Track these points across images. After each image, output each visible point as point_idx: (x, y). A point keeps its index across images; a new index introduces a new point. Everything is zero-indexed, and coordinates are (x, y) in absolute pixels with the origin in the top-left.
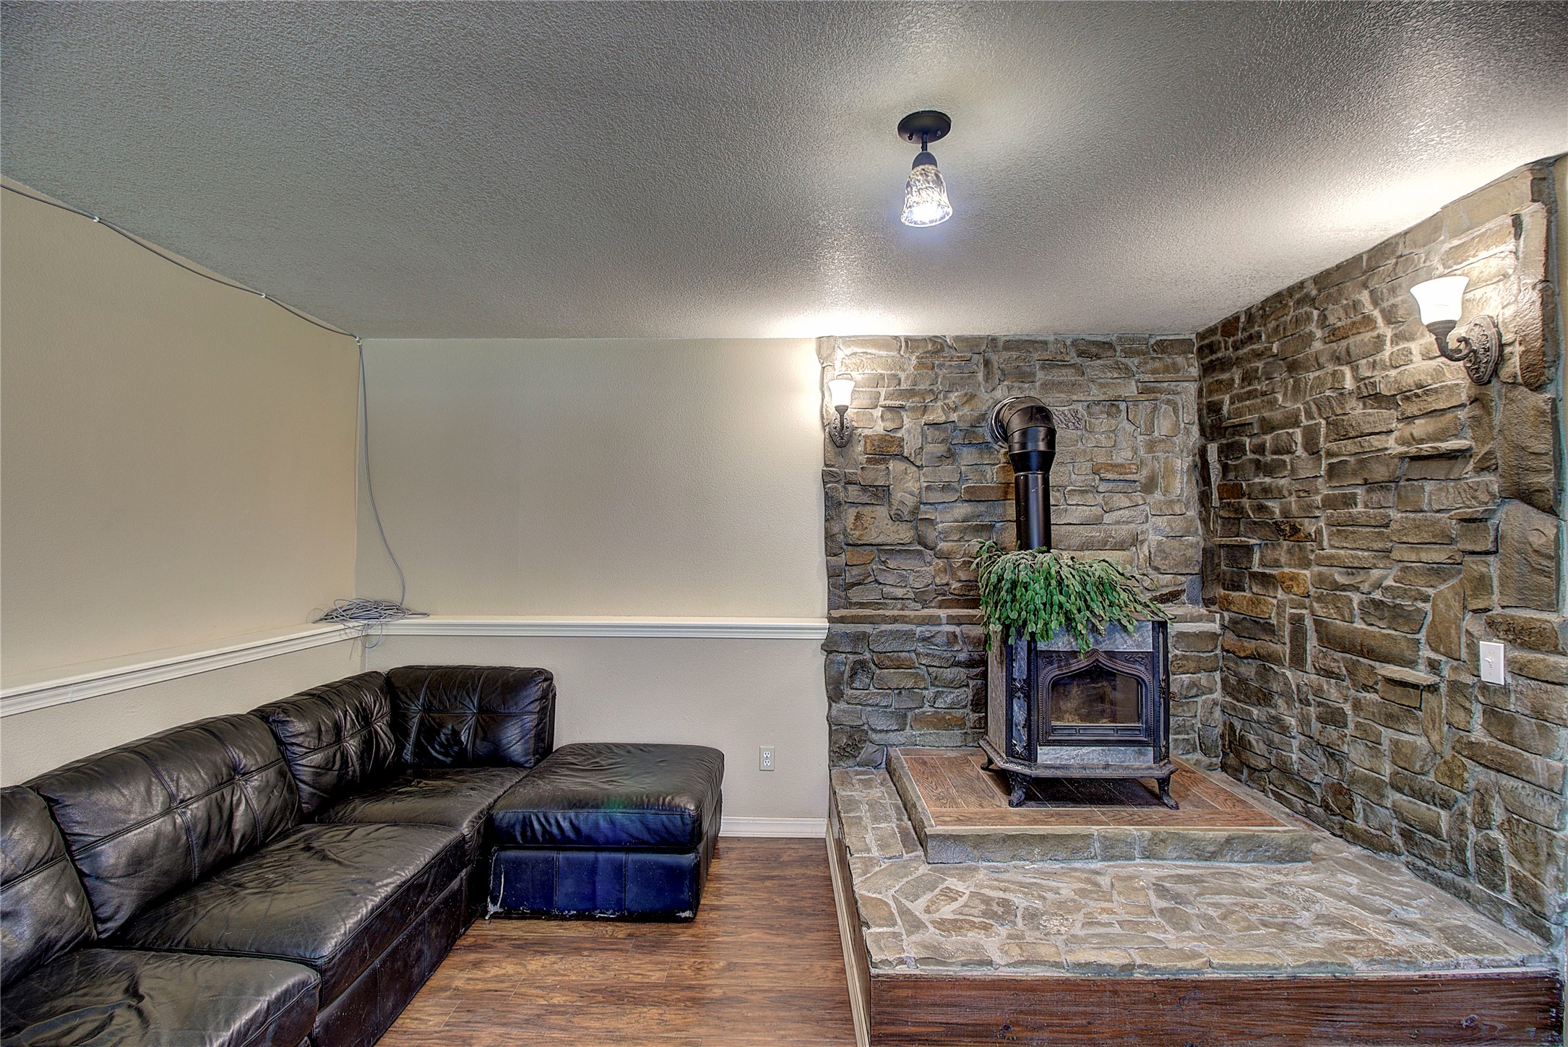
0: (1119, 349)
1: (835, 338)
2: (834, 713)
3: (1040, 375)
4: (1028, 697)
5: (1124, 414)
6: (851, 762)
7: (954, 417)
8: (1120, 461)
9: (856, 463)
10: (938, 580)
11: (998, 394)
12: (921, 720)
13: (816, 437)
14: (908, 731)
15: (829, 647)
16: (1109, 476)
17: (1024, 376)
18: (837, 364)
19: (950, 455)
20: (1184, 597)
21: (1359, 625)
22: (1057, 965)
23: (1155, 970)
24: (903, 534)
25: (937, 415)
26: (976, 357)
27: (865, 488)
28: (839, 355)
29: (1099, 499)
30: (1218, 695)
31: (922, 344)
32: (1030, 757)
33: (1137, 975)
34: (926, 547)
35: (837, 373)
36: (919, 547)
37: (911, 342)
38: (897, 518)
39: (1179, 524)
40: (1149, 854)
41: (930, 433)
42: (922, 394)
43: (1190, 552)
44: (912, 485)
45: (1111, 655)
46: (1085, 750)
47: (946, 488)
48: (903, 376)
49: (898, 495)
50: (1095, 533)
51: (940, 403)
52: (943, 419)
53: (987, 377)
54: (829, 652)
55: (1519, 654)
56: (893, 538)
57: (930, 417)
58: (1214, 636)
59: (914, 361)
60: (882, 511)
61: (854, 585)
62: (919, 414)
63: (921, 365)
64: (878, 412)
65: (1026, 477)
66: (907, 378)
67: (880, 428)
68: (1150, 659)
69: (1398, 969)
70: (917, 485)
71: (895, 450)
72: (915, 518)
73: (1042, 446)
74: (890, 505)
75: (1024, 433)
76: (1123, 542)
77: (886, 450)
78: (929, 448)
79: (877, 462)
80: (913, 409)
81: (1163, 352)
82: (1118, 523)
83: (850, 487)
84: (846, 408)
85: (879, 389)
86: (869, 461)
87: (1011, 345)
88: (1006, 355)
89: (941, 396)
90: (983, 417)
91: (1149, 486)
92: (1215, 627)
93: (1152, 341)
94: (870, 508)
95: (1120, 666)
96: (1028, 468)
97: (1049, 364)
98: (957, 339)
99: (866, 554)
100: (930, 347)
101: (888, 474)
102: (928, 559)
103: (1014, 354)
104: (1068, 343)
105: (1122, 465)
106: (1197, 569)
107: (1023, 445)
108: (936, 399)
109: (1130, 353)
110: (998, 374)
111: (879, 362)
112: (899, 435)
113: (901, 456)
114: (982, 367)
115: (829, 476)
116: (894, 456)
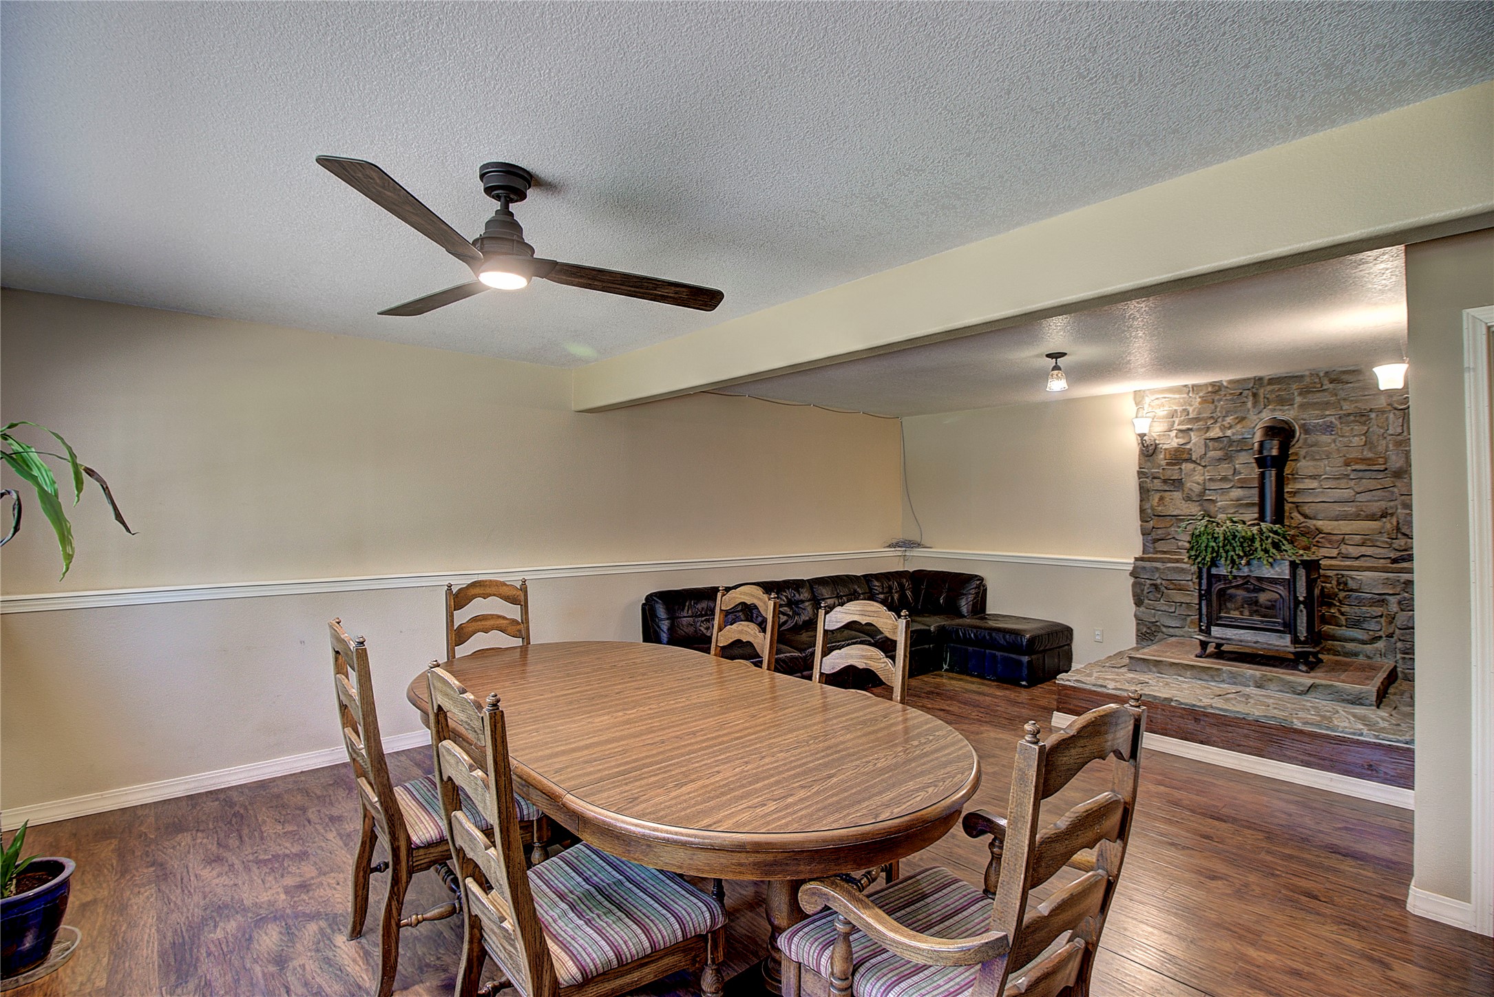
1: (1144, 391)
2: (1139, 613)
3: (1298, 400)
4: (1208, 600)
5: (1374, 421)
6: (1149, 642)
7: (1229, 433)
8: (1370, 456)
9: (1159, 466)
11: (1260, 416)
13: (1133, 451)
14: (1186, 629)
15: (1135, 575)
16: (1358, 467)
17: (1283, 402)
18: (1146, 406)
19: (1228, 458)
24: (1194, 508)
25: (1215, 432)
26: (1246, 392)
27: (1165, 481)
28: (1147, 400)
29: (1352, 483)
31: (1204, 388)
32: (1208, 631)
35: (1145, 412)
37: (1195, 388)
38: (1188, 499)
41: (1210, 444)
42: (1206, 419)
44: (1198, 478)
45: (1260, 579)
46: (1242, 631)
47: (1224, 479)
48: (1191, 409)
49: (1188, 485)
51: (1218, 425)
52: (1221, 435)
53: (1255, 404)
54: (1136, 578)
56: (1185, 511)
57: (1212, 434)
59: (1199, 399)
60: (1178, 495)
61: (1158, 540)
62: (1202, 433)
63: (1204, 401)
64: (1173, 434)
66: (1193, 411)
67: (1175, 443)
68: (1287, 583)
70: (1202, 478)
71: (1185, 456)
72: (1201, 499)
74: (1183, 491)
76: (1374, 515)
77: (1180, 457)
79: (1173, 464)
80: (1199, 430)
82: (1369, 501)
83: (1155, 481)
84: (1145, 435)
85: (1174, 419)
86: (1168, 464)
87: (1272, 381)
88: (1270, 388)
89: (1220, 420)
90: (1251, 431)
91: (1399, 473)
94: (1169, 493)
95: (1266, 585)
96: (1265, 467)
97: (1304, 392)
98: (1230, 382)
99: (1168, 521)
100: (1210, 389)
101: (1181, 472)
103: (1276, 387)
104: (1322, 374)
105: (1372, 459)
108: (1216, 422)
110: (1263, 402)
111: (1173, 403)
112: (1188, 447)
113: (1189, 460)
114: (1251, 398)
115: (1141, 474)
116: (1186, 460)
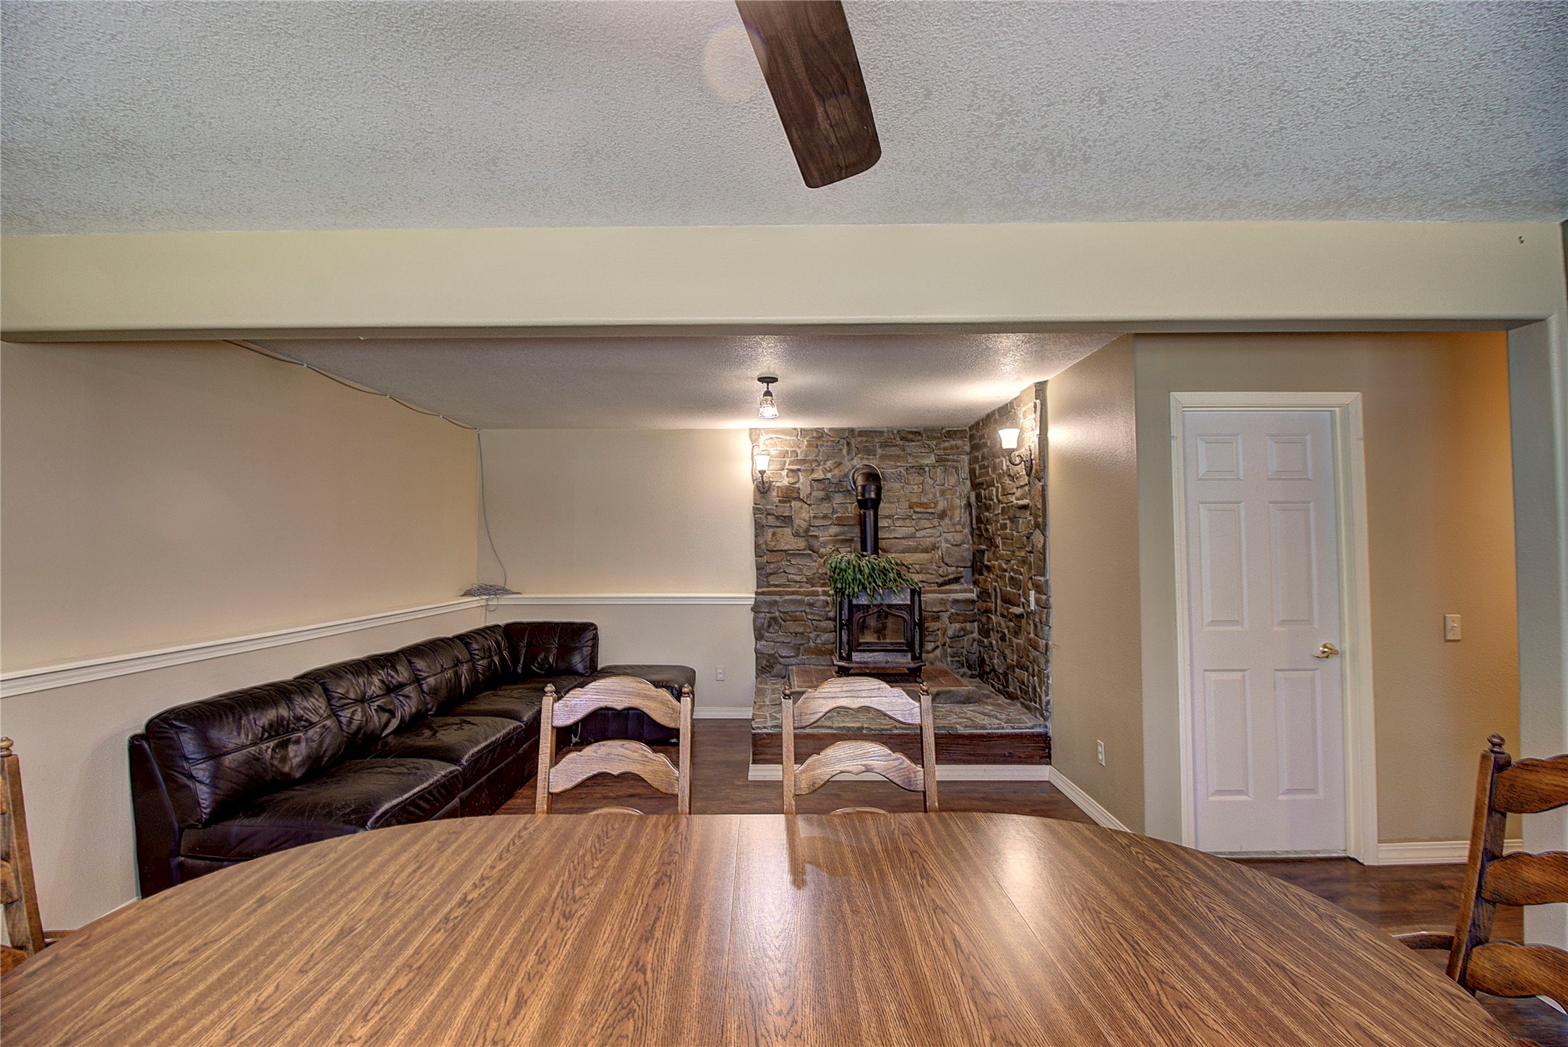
0: (924, 435)
1: (760, 429)
2: (758, 646)
3: (879, 451)
4: (848, 629)
5: (928, 474)
6: (768, 675)
7: (829, 475)
8: (925, 501)
9: (773, 503)
10: (820, 571)
11: (855, 462)
12: (808, 651)
13: (749, 488)
14: (801, 657)
15: (756, 609)
16: (918, 510)
17: (869, 452)
18: (761, 444)
19: (827, 498)
20: (962, 580)
21: (1008, 589)
22: (830, 728)
23: (872, 730)
24: (801, 544)
25: (819, 475)
26: (842, 440)
27: (777, 518)
28: (762, 438)
29: (914, 522)
30: (975, 635)
31: (810, 432)
32: (849, 658)
33: (864, 732)
34: (814, 552)
35: (761, 449)
36: (810, 552)
37: (804, 432)
38: (796, 535)
39: (959, 537)
41: (815, 484)
42: (811, 462)
43: (965, 554)
44: (805, 515)
45: (890, 606)
46: (877, 654)
47: (825, 517)
48: (799, 451)
49: (797, 522)
50: (912, 543)
51: (821, 467)
52: (822, 476)
53: (849, 452)
54: (755, 613)
55: (1037, 595)
56: (794, 546)
57: (815, 476)
58: (973, 602)
59: (806, 443)
60: (788, 531)
61: (772, 574)
62: (809, 474)
63: (810, 445)
64: (785, 473)
65: (865, 513)
66: (801, 452)
67: (786, 482)
68: (910, 608)
69: (977, 729)
70: (808, 515)
71: (795, 495)
72: (806, 534)
73: (873, 495)
74: (793, 527)
75: (864, 487)
76: (927, 548)
77: (790, 495)
78: (815, 494)
79: (784, 502)
80: (806, 471)
81: (950, 437)
82: (924, 537)
83: (769, 517)
84: (765, 472)
85: (785, 459)
86: (780, 501)
87: (862, 433)
88: (860, 439)
89: (822, 463)
90: (846, 475)
91: (942, 515)
92: (973, 596)
93: (944, 431)
94: (781, 529)
95: (894, 612)
96: (866, 508)
97: (884, 445)
98: (831, 430)
99: (779, 556)
100: (815, 434)
101: (791, 509)
102: (815, 558)
103: (864, 439)
104: (895, 432)
105: (926, 504)
106: (969, 564)
107: (863, 495)
108: (819, 465)
109: (929, 438)
110: (854, 450)
111: (785, 443)
112: (797, 486)
113: (798, 499)
114: (845, 446)
115: (756, 510)
116: (795, 499)
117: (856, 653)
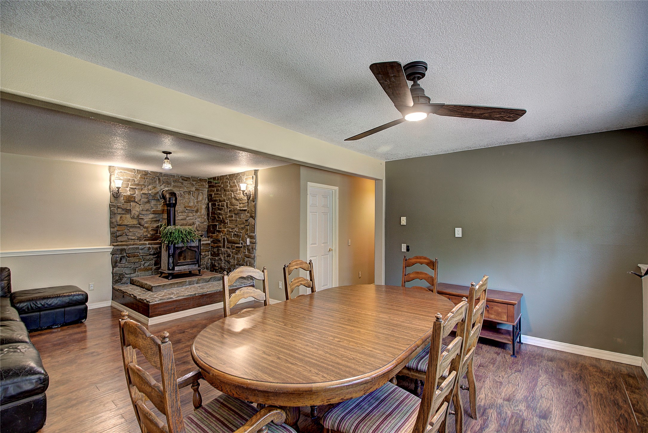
0: (191, 179)
1: (115, 167)
2: (114, 271)
3: (173, 183)
4: (173, 257)
5: (192, 195)
6: (119, 284)
7: (150, 192)
8: (191, 205)
9: (121, 203)
10: (144, 234)
11: (162, 187)
12: (141, 270)
13: (107, 194)
14: (137, 273)
15: (113, 254)
16: (188, 209)
17: (168, 184)
18: (116, 174)
19: (148, 202)
20: (203, 236)
21: (233, 238)
22: (184, 296)
23: (200, 294)
24: (135, 222)
25: (145, 191)
26: (156, 177)
27: (123, 209)
28: (116, 172)
29: (186, 214)
30: (210, 256)
31: (142, 172)
32: (173, 269)
34: (141, 225)
35: (115, 177)
36: (139, 226)
37: (139, 171)
38: (133, 218)
39: (203, 220)
40: (197, 283)
41: (143, 196)
42: (141, 185)
43: (205, 226)
45: (191, 247)
46: (185, 266)
47: (147, 210)
48: (136, 180)
49: (133, 212)
50: (185, 222)
51: (146, 188)
52: (147, 192)
53: (159, 182)
54: (113, 255)
55: (251, 240)
56: (132, 223)
57: (143, 192)
58: (209, 244)
59: (139, 176)
60: (128, 216)
61: (119, 236)
62: (140, 191)
63: (141, 177)
64: (128, 189)
65: (170, 209)
66: (137, 181)
67: (129, 193)
68: (198, 247)
70: (139, 209)
71: (133, 199)
72: (138, 218)
73: (174, 202)
74: (131, 214)
75: (170, 198)
76: (191, 224)
77: (130, 199)
78: (143, 200)
79: (127, 202)
80: (139, 189)
81: (201, 181)
82: (190, 220)
83: (119, 209)
85: (128, 183)
86: (125, 202)
87: (166, 175)
88: (164, 178)
89: (147, 186)
90: (158, 193)
91: (197, 211)
92: (209, 242)
93: (199, 179)
94: (125, 215)
95: (192, 249)
96: (170, 207)
97: (175, 181)
98: (151, 172)
99: (123, 227)
100: (144, 173)
101: (131, 206)
102: (142, 229)
103: (166, 178)
104: (180, 177)
105: (191, 206)
106: (206, 230)
107: (169, 201)
108: (145, 187)
109: (193, 181)
110: (162, 182)
111: (129, 176)
112: (134, 195)
113: (135, 201)
114: (158, 180)
115: (111, 206)
116: (132, 201)
117: (177, 267)
